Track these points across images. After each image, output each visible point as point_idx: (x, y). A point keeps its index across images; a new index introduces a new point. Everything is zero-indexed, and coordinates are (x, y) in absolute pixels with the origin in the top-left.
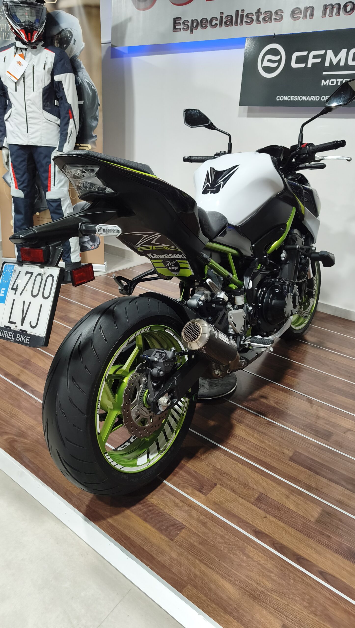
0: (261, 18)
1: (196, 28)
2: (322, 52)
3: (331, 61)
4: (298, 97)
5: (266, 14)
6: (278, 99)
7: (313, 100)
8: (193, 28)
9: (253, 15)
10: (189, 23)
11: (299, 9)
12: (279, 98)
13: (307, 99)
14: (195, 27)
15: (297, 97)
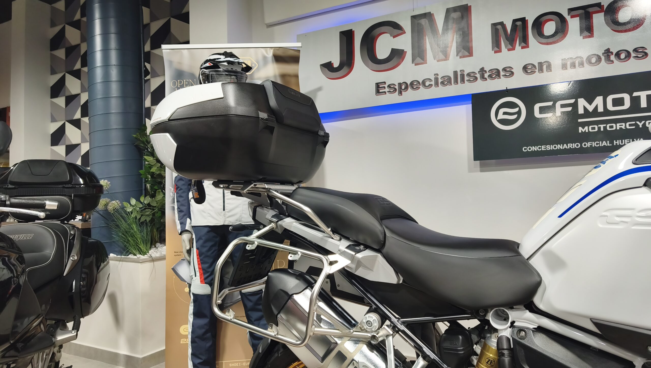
0: (486, 75)
1: (405, 90)
2: (572, 101)
3: (585, 108)
4: (551, 146)
5: (492, 72)
6: (525, 149)
7: (572, 147)
8: (402, 90)
9: (477, 74)
10: (396, 86)
11: (531, 64)
12: (527, 149)
13: (564, 147)
14: (403, 90)
15: (549, 146)
